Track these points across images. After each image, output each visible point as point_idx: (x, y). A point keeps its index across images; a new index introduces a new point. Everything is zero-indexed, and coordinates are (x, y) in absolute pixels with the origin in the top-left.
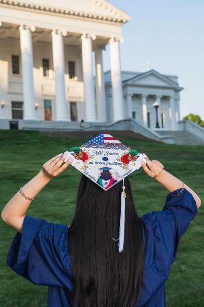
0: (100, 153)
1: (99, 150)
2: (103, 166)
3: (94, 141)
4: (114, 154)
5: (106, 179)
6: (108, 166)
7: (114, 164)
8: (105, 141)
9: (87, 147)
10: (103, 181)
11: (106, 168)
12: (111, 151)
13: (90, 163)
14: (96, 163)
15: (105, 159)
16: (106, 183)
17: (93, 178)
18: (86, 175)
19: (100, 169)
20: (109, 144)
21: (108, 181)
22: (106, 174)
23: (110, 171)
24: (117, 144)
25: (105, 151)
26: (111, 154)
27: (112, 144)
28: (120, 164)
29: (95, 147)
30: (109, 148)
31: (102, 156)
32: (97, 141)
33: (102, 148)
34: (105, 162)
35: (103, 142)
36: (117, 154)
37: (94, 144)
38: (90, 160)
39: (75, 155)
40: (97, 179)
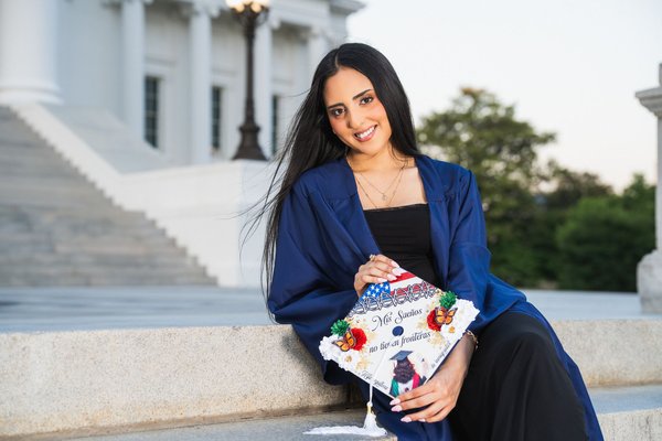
0: (385, 320)
1: (383, 312)
3: (373, 292)
4: (413, 313)
5: (405, 382)
6: (406, 347)
7: (414, 338)
8: (393, 287)
9: (361, 313)
10: (401, 387)
11: (401, 353)
12: (407, 307)
13: (372, 350)
14: (384, 347)
15: (398, 331)
16: (407, 389)
17: (381, 385)
19: (392, 359)
20: (401, 291)
21: (410, 384)
22: (404, 371)
23: (410, 357)
24: (417, 287)
25: (393, 311)
26: (407, 315)
27: (407, 289)
28: (426, 336)
29: (375, 309)
30: (402, 302)
31: (393, 325)
32: (377, 290)
33: (388, 306)
34: (399, 338)
35: (388, 291)
36: (418, 312)
37: (372, 301)
38: (372, 344)
39: (340, 344)
40: (388, 385)
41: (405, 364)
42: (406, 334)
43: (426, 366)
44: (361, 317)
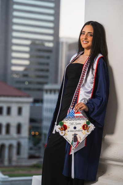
0: (72, 124)
1: (72, 122)
2: (73, 133)
3: (70, 115)
4: (79, 124)
5: (75, 142)
6: (76, 133)
7: (78, 131)
8: (76, 115)
9: (66, 120)
10: (74, 143)
11: (75, 134)
12: (78, 122)
13: (68, 131)
14: (71, 131)
15: (75, 128)
16: (75, 144)
17: (69, 141)
18: (66, 139)
19: (73, 135)
20: (77, 117)
21: (76, 143)
22: (75, 139)
23: (77, 136)
24: (81, 117)
25: (75, 122)
26: (78, 124)
28: (82, 131)
29: (70, 120)
30: (77, 120)
31: (74, 126)
32: (71, 115)
33: (73, 120)
34: (75, 130)
35: (74, 116)
36: (81, 124)
37: (70, 118)
38: (68, 129)
39: (60, 129)
40: (71, 142)
41: (75, 137)
42: (77, 129)
43: (80, 139)
44: (67, 122)
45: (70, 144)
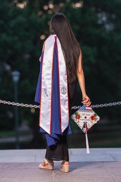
0: (84, 114)
1: (84, 113)
2: (85, 121)
3: (82, 108)
4: (89, 115)
7: (88, 120)
8: (87, 108)
10: (84, 129)
12: (88, 113)
13: (80, 120)
14: (82, 120)
15: (86, 118)
17: (81, 127)
18: (78, 125)
19: (84, 123)
20: (87, 109)
21: (86, 129)
22: (85, 125)
23: (87, 123)
24: (90, 110)
25: (86, 113)
28: (90, 120)
31: (85, 116)
34: (85, 119)
35: (85, 109)
36: (90, 115)
37: (82, 110)
38: (81, 118)
39: (76, 117)
40: (82, 127)
42: (87, 119)
43: (89, 126)
44: (80, 112)
45: (81, 129)
